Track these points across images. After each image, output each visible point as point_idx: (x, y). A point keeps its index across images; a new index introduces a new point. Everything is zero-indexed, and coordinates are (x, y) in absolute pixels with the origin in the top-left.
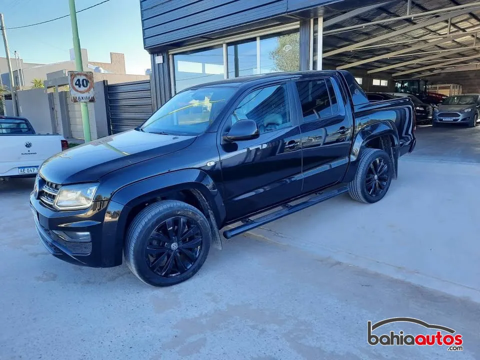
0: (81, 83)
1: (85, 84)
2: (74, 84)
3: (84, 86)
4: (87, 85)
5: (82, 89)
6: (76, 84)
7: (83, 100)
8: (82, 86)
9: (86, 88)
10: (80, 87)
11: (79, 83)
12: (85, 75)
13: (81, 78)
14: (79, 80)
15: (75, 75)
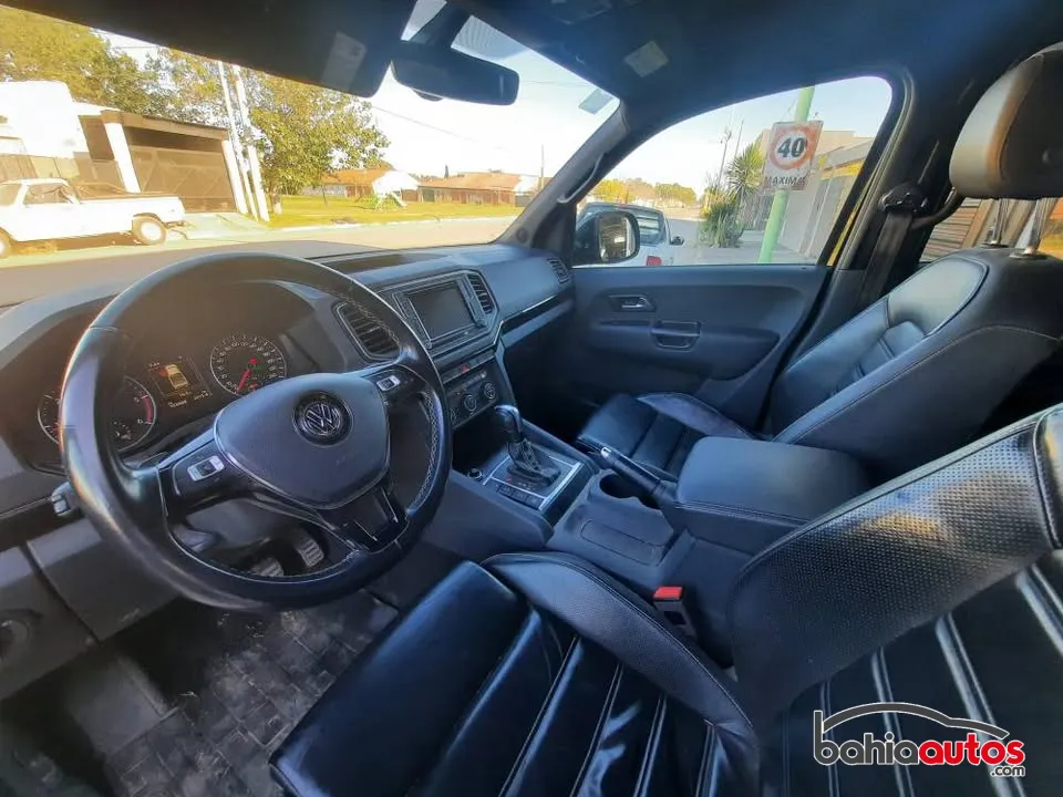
0: (791, 147)
1: (798, 149)
2: (776, 150)
3: (794, 155)
4: (801, 150)
5: (790, 159)
6: (780, 151)
7: (780, 186)
8: (790, 154)
9: (796, 159)
10: (785, 156)
11: (787, 147)
12: (806, 130)
13: (794, 136)
14: (788, 142)
15: (785, 132)
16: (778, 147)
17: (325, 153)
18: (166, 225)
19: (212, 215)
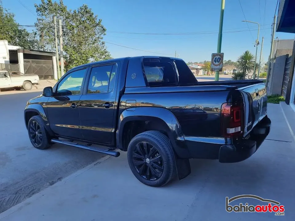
3: (218, 62)
4: (220, 61)
5: (217, 63)
6: (214, 61)
7: (216, 70)
8: (217, 62)
10: (216, 62)
11: (216, 60)
12: (220, 55)
13: (217, 57)
14: (216, 58)
15: (215, 56)
16: (214, 60)
17: (87, 59)
18: (33, 84)
19: (46, 81)
